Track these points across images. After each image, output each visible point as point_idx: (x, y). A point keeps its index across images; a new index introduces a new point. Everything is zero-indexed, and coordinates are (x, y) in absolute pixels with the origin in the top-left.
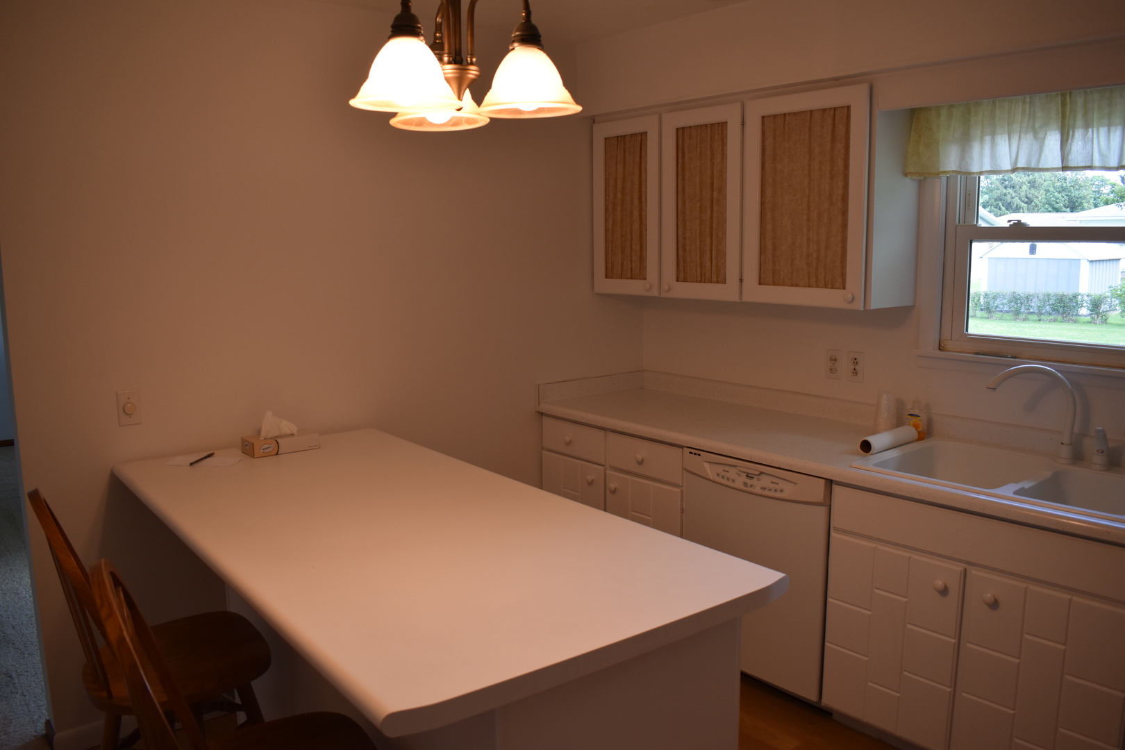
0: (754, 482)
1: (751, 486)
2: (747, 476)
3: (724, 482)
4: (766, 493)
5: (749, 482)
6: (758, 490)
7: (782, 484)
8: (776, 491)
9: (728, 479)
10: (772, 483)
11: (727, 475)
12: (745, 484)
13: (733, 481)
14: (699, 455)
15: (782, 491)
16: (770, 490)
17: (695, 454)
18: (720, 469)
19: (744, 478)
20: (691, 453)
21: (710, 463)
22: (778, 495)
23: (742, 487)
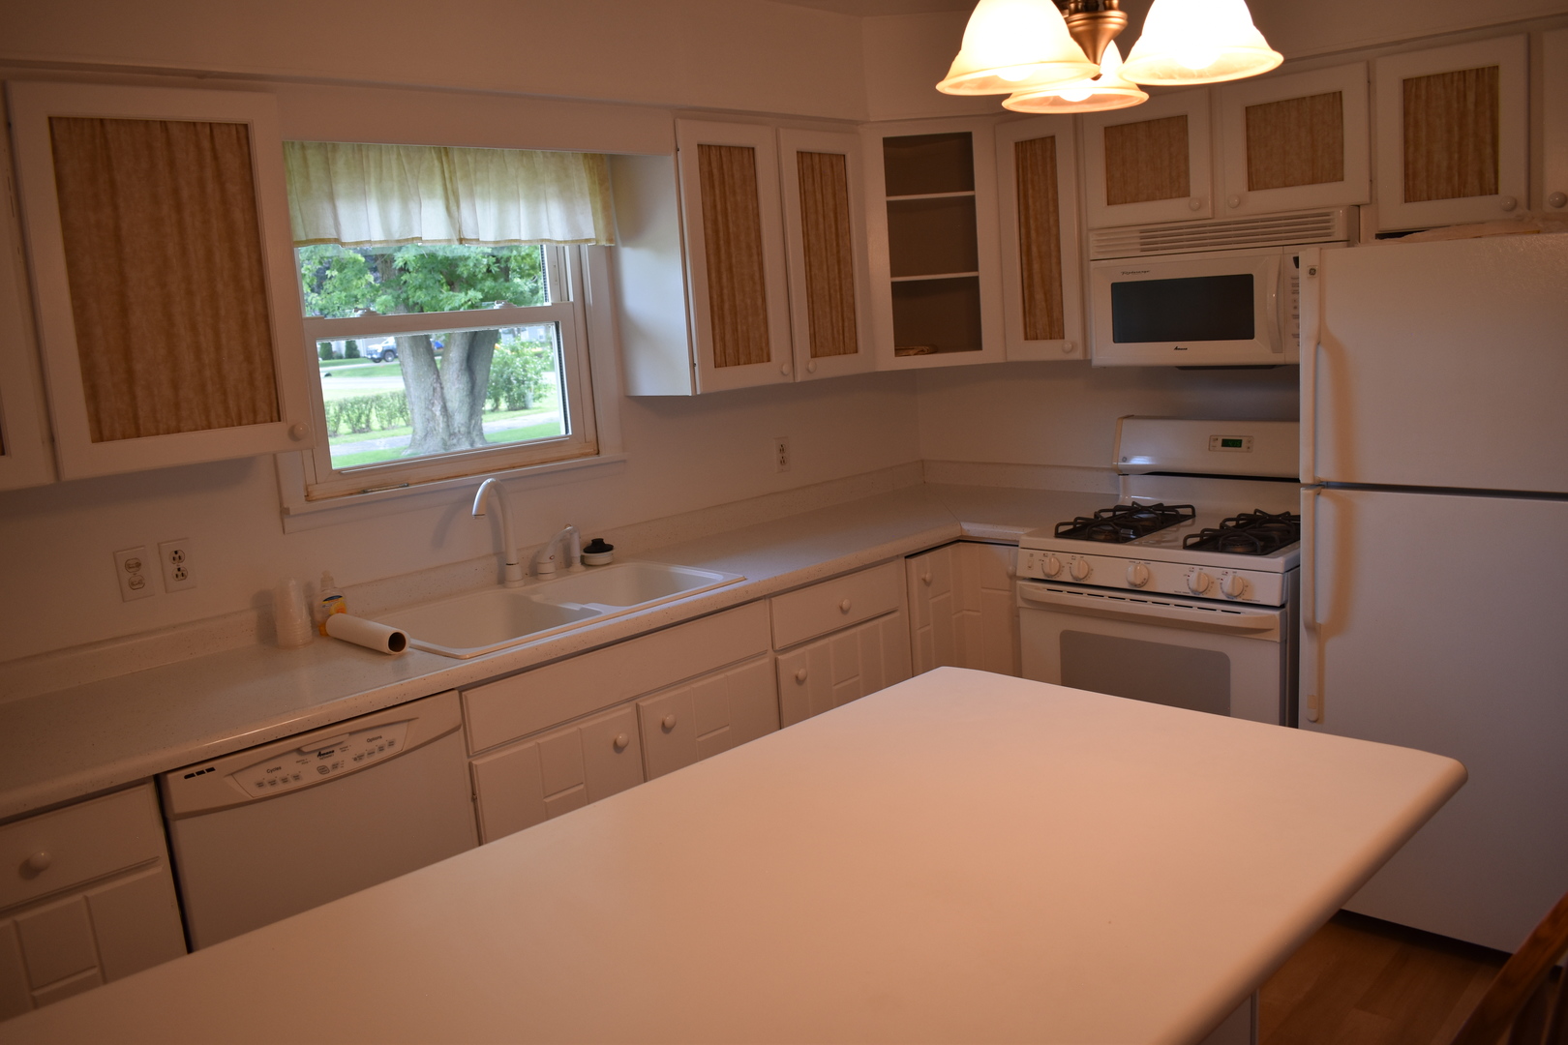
0: (338, 756)
1: (335, 766)
2: (320, 755)
3: (281, 788)
4: (366, 761)
5: (328, 762)
6: (351, 765)
7: (388, 734)
8: (381, 749)
9: (285, 780)
10: (370, 740)
11: (278, 775)
12: (322, 770)
13: (297, 777)
14: (212, 769)
15: (391, 744)
16: (371, 753)
17: (201, 773)
18: (260, 774)
19: (315, 761)
20: (187, 777)
21: (232, 774)
22: (388, 752)
23: (320, 777)
